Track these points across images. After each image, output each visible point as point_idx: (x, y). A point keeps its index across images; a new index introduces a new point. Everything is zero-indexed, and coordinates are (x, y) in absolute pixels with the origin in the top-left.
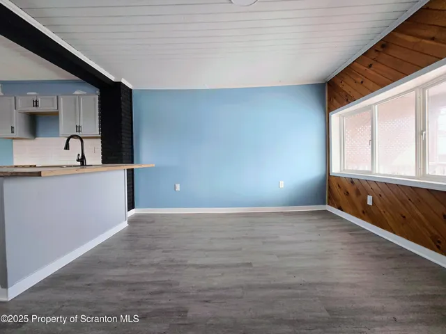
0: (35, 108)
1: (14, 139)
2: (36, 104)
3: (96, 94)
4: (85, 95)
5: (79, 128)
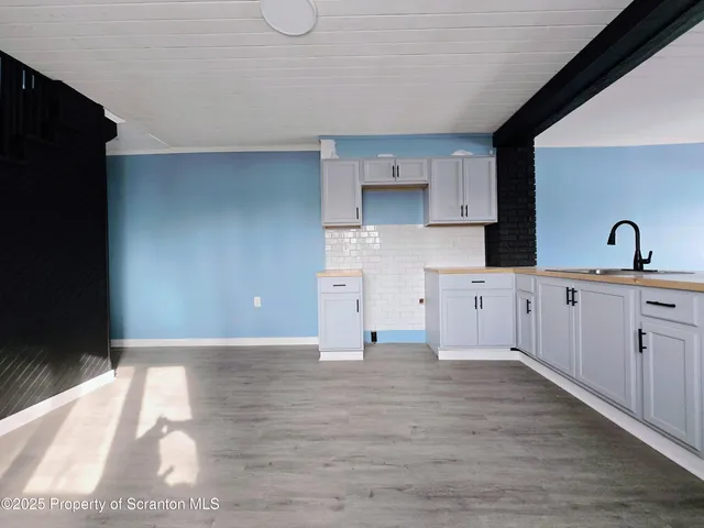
2: (395, 171)
3: (491, 156)
4: (472, 157)
5: (464, 210)
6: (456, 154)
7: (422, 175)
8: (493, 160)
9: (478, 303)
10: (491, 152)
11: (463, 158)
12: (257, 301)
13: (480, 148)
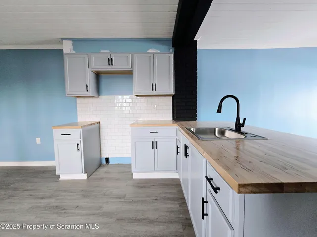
0: (110, 67)
1: (78, 97)
2: (111, 62)
3: (171, 53)
4: (159, 53)
5: (154, 87)
6: (150, 51)
7: (128, 65)
8: (172, 56)
9: (154, 145)
10: (171, 51)
11: (153, 54)
12: (38, 140)
13: (164, 48)
